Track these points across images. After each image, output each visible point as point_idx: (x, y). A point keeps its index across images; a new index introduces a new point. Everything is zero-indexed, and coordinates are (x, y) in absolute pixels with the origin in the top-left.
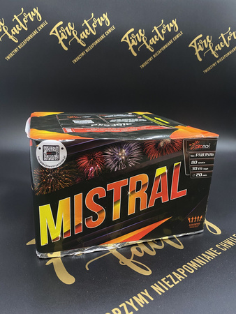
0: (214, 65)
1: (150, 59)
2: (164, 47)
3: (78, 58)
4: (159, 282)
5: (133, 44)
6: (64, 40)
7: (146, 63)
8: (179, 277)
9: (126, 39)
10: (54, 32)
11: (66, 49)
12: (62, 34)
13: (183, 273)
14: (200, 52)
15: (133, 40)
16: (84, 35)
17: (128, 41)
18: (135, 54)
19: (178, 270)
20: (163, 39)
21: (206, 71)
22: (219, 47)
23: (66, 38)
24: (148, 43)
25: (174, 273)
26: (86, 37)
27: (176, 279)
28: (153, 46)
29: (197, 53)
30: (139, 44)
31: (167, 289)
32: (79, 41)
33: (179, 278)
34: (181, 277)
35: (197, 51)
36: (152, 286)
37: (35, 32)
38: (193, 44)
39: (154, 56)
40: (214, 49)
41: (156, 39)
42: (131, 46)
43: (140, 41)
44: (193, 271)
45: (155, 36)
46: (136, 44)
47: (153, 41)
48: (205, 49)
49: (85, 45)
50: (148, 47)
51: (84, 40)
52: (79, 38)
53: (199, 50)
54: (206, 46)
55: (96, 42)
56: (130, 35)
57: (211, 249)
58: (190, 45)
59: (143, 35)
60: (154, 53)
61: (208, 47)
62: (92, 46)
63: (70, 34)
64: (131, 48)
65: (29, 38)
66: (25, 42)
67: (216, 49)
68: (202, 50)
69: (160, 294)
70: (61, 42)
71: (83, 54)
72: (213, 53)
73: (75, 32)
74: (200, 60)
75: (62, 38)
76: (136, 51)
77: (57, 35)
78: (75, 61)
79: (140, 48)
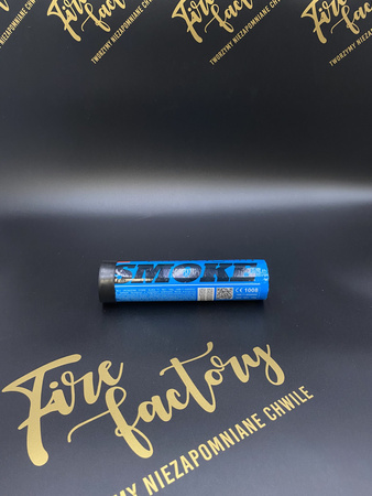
0: (350, 48)
1: (228, 47)
2: (253, 22)
3: (101, 54)
4: (156, 473)
5: (193, 21)
6: (72, 23)
7: (220, 54)
8: (187, 466)
9: (180, 12)
10: (54, 9)
11: (78, 38)
12: (68, 12)
13: (194, 459)
14: (323, 26)
15: (193, 14)
16: (105, 11)
17: (185, 16)
18: (200, 40)
19: (190, 453)
20: (250, 7)
21: (335, 61)
22: (360, 14)
23: (75, 19)
24: (223, 17)
25: (182, 458)
26: (110, 14)
27: (181, 470)
28: (231, 21)
29: (317, 29)
30: (206, 19)
31: (163, 486)
32: (98, 23)
33: (186, 468)
34: (190, 465)
35: (318, 24)
36: (145, 480)
37: (23, 13)
38: (310, 12)
39: (235, 40)
40: (351, 17)
41: (238, 8)
42: (190, 24)
43: (206, 13)
44: (211, 456)
45: (235, 2)
46: (200, 20)
47: (231, 12)
48: (334, 19)
49: (108, 30)
50: (222, 24)
51: (106, 20)
52: (98, 17)
53: (322, 21)
54: (336, 14)
55: (128, 22)
56: (187, 5)
57: (253, 417)
58: (304, 14)
59: (211, 3)
60: (234, 34)
61: (340, 15)
62: (121, 31)
63: (81, 12)
64: (191, 28)
65: (14, 24)
66: (8, 32)
67: (356, 17)
68: (328, 21)
69: (151, 493)
70: (67, 26)
71: (107, 46)
72: (350, 25)
73: (89, 7)
74: (323, 40)
75: (69, 20)
76: (200, 33)
77: (60, 14)
78: (97, 59)
79: (208, 27)
